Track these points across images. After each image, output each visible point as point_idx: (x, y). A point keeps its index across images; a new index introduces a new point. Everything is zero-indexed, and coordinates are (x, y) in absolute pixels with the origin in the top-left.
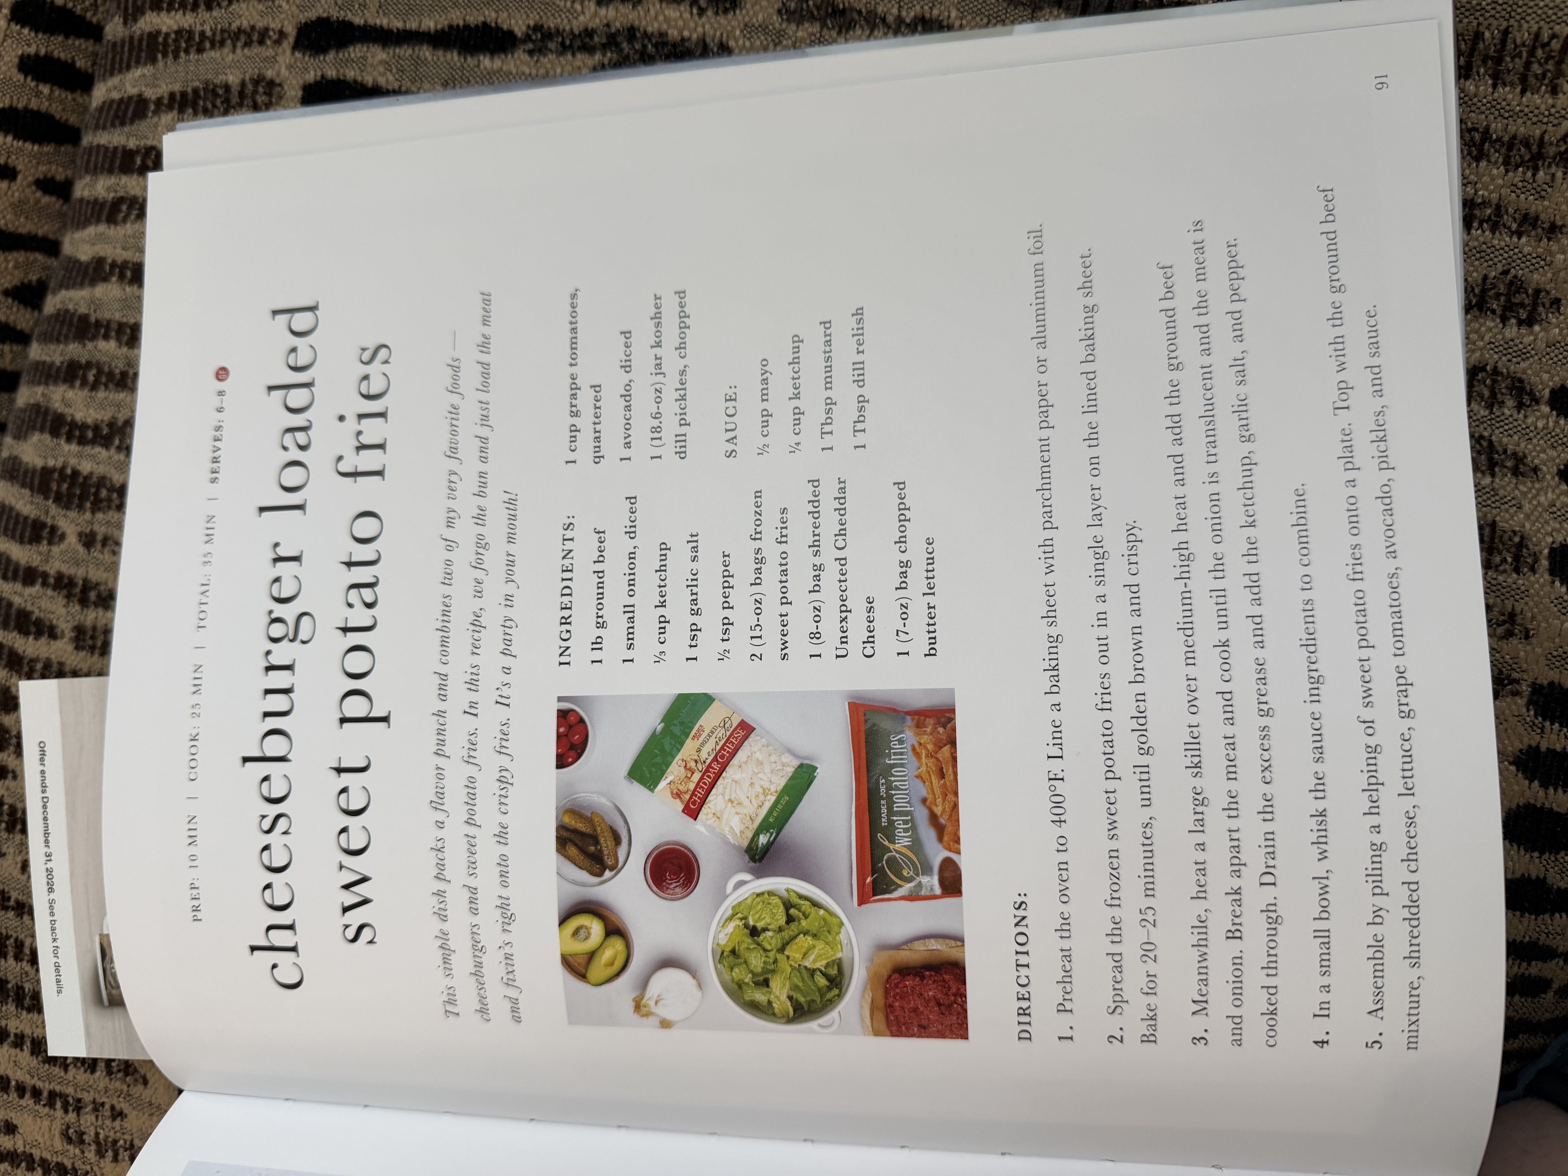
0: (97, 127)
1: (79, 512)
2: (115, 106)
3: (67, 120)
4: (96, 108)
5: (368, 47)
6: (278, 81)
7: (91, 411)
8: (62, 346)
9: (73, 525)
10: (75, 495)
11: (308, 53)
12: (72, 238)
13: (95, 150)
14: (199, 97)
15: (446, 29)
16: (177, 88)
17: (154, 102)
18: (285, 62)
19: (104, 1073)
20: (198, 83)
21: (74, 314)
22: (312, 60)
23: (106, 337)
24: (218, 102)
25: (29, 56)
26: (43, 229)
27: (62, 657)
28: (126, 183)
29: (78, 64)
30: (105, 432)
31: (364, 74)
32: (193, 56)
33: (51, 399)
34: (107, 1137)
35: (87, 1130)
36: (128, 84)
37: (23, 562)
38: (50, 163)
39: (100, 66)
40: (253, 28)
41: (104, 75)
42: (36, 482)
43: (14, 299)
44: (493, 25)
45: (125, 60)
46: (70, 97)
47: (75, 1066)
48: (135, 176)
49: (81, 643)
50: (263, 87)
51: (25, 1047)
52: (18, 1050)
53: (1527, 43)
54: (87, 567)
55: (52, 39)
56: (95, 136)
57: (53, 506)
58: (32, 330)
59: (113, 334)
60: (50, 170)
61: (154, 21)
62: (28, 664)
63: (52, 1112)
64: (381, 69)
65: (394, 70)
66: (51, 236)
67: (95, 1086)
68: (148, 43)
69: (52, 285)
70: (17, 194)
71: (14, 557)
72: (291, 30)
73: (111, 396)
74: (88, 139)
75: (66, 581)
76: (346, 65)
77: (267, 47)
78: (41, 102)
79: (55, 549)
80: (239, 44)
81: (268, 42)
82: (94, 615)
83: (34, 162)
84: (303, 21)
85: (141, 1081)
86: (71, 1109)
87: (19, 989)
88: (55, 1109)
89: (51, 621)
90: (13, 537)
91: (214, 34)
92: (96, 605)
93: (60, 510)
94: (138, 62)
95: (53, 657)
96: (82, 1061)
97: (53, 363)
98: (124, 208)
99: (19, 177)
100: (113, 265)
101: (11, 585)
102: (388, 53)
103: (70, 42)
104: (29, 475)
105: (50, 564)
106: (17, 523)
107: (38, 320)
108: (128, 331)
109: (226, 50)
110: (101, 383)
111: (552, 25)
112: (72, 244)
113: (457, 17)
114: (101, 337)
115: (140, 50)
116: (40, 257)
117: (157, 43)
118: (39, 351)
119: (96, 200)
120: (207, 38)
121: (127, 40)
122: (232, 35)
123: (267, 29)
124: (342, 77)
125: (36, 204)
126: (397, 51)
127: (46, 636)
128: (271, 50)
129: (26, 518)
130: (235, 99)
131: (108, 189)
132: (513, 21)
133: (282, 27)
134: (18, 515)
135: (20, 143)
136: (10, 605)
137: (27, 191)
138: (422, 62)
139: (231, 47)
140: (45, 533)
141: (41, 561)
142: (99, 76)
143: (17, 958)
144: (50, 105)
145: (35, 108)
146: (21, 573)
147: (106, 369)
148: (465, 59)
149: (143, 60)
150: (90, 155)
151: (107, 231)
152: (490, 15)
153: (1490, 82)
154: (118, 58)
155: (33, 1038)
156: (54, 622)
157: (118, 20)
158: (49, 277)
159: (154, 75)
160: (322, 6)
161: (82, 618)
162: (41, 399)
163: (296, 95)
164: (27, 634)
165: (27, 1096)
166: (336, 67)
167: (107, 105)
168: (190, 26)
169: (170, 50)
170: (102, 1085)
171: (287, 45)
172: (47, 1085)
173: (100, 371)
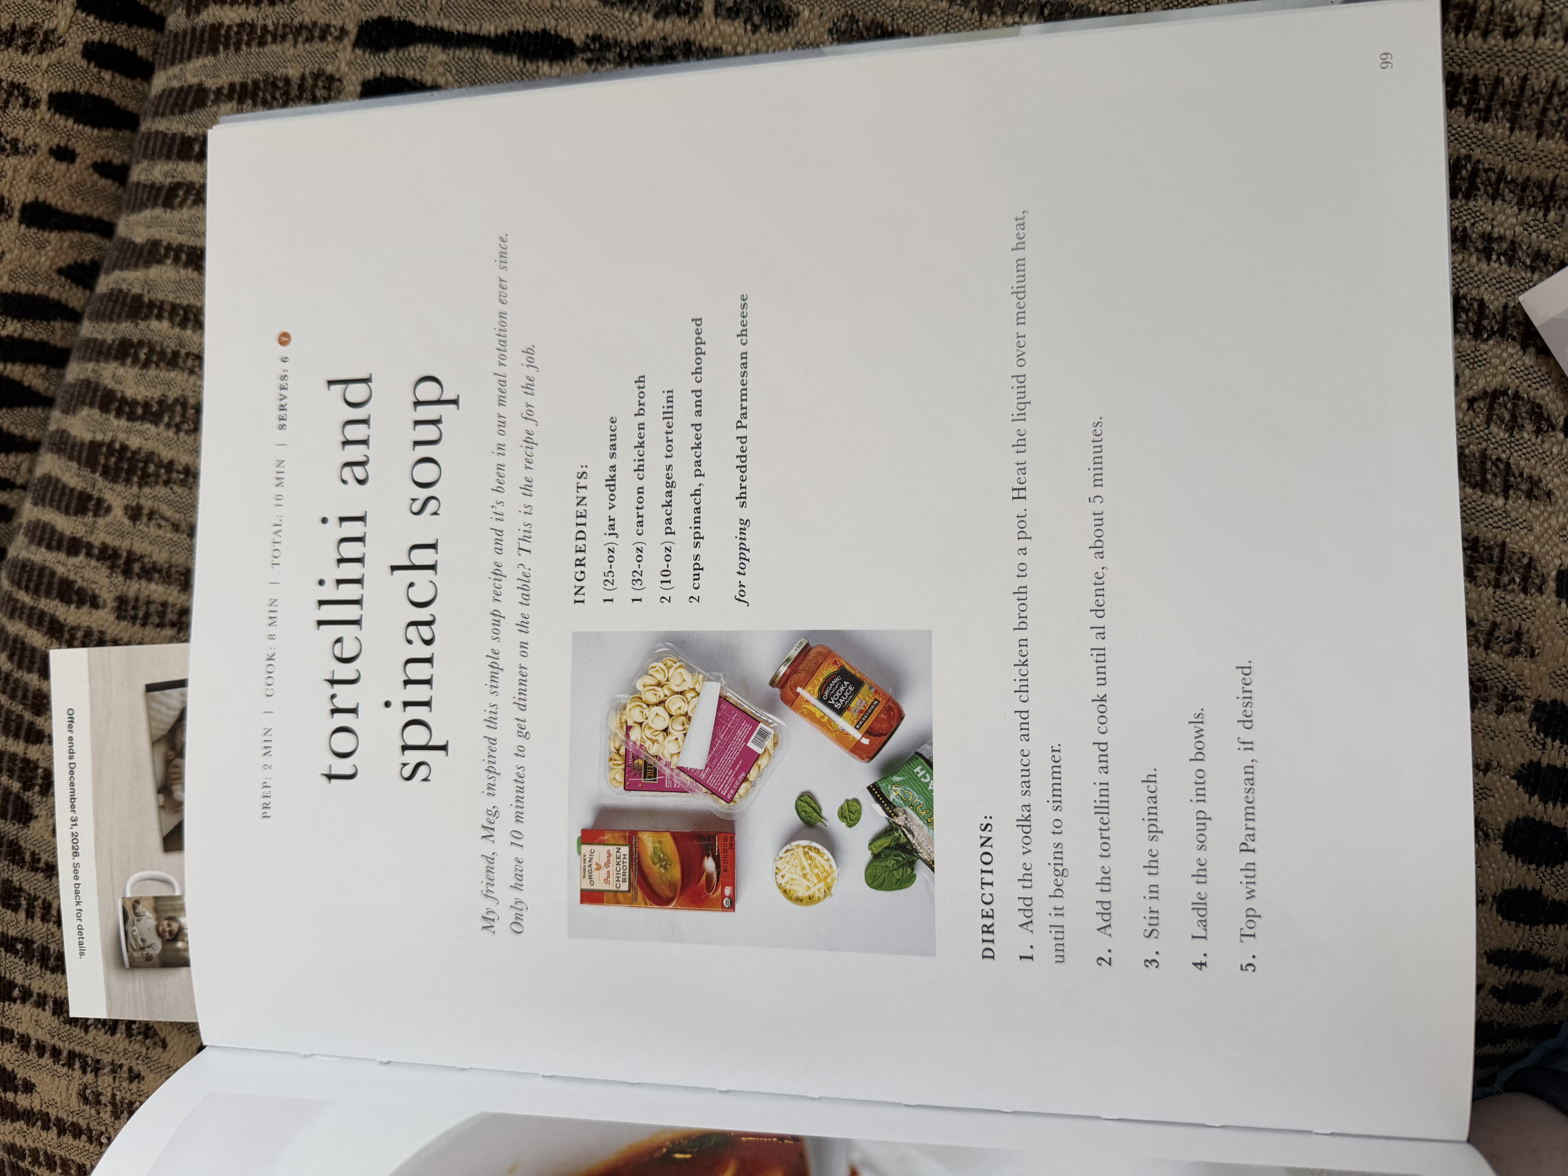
0: (156, 114)
1: (126, 485)
2: (175, 94)
3: (126, 106)
4: (156, 97)
5: (428, 48)
6: (337, 76)
7: (141, 388)
8: (114, 325)
9: (119, 498)
10: (122, 469)
11: (368, 51)
12: (127, 221)
13: (153, 136)
14: (259, 88)
15: (506, 34)
16: (237, 79)
17: (214, 92)
18: (345, 57)
19: (124, 1035)
20: (258, 76)
21: (127, 294)
22: (372, 58)
23: (159, 317)
24: (278, 95)
25: (93, 42)
26: (99, 211)
27: (103, 626)
28: (183, 169)
29: (140, 53)
30: (154, 409)
31: (423, 73)
32: (254, 49)
33: (101, 375)
34: (123, 1098)
35: (104, 1091)
36: (188, 74)
37: (67, 532)
38: (107, 147)
39: (162, 55)
40: (315, 24)
41: (165, 64)
42: (84, 455)
43: (67, 277)
44: (552, 32)
45: (186, 51)
46: (130, 84)
47: (96, 1027)
48: (192, 163)
49: (123, 613)
50: (322, 81)
51: (47, 1007)
52: (40, 1009)
53: (1545, 90)
54: (132, 539)
55: (116, 27)
56: (154, 122)
57: (100, 479)
58: (83, 308)
59: (166, 314)
60: (107, 154)
61: (217, 13)
62: (69, 631)
63: (70, 1072)
64: (441, 69)
65: (454, 71)
66: (105, 218)
67: (114, 1048)
68: (210, 35)
69: (105, 265)
70: (75, 176)
71: (59, 528)
72: (353, 29)
73: (162, 375)
74: (147, 125)
75: (110, 552)
76: (406, 64)
77: (328, 43)
78: (102, 89)
79: (101, 521)
80: (300, 39)
81: (330, 38)
82: (137, 586)
83: (93, 145)
84: (364, 19)
85: (160, 1044)
86: (89, 1069)
87: (45, 949)
88: (73, 1069)
89: (93, 591)
90: (58, 508)
91: (276, 28)
92: (140, 577)
93: (106, 483)
94: (199, 53)
95: (94, 625)
96: (104, 1022)
97: (104, 341)
98: (181, 193)
99: (78, 160)
100: (169, 248)
101: (55, 554)
102: (448, 54)
103: (133, 31)
104: (77, 449)
105: (94, 536)
106: (63, 494)
107: (89, 299)
108: (181, 312)
109: (287, 45)
110: (152, 362)
111: (610, 36)
112: (126, 225)
113: (516, 23)
114: (153, 317)
115: (202, 41)
116: (93, 238)
117: (219, 35)
118: (91, 329)
119: (153, 184)
120: (269, 32)
121: (189, 31)
122: (294, 30)
123: (328, 26)
124: (401, 75)
125: (92, 187)
126: (457, 52)
127: (88, 605)
128: (332, 47)
129: (72, 490)
130: (294, 92)
131: (166, 175)
132: (572, 30)
133: (344, 24)
134: (64, 487)
135: (81, 127)
136: (53, 573)
137: (85, 173)
138: (482, 65)
139: (293, 42)
140: (91, 505)
141: (86, 531)
142: (160, 64)
143: (44, 919)
144: (111, 91)
145: (97, 94)
146: (65, 543)
147: (158, 349)
148: (525, 64)
149: (204, 50)
150: (148, 140)
151: (163, 214)
152: (550, 23)
153: (1508, 125)
154: (179, 48)
155: (56, 998)
156: (97, 591)
157: (181, 11)
158: (102, 258)
159: (215, 66)
160: (384, 5)
161: (125, 589)
162: (92, 375)
163: (355, 91)
164: (69, 602)
165: (47, 1055)
166: (395, 65)
167: (166, 94)
168: (252, 20)
169: (232, 42)
170: (121, 1048)
171: (348, 42)
172: (67, 1046)
173: (152, 350)
